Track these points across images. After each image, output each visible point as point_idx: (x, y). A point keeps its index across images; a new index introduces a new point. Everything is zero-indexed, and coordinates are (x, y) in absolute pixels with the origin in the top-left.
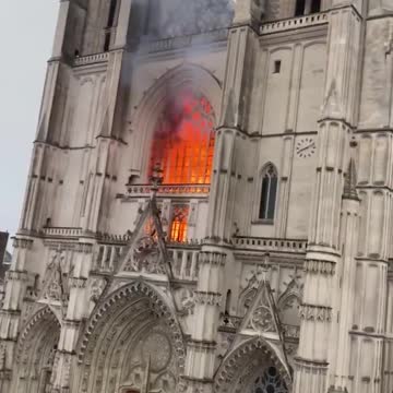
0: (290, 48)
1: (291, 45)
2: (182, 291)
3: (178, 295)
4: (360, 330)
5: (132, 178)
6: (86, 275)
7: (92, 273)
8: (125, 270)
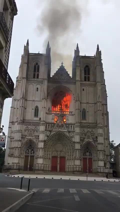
0: (86, 87)
1: (86, 86)
2: (71, 133)
3: (70, 134)
4: (105, 138)
5: (49, 109)
6: (44, 130)
7: (45, 130)
8: (54, 129)
